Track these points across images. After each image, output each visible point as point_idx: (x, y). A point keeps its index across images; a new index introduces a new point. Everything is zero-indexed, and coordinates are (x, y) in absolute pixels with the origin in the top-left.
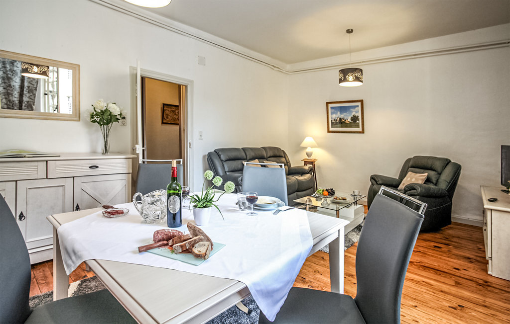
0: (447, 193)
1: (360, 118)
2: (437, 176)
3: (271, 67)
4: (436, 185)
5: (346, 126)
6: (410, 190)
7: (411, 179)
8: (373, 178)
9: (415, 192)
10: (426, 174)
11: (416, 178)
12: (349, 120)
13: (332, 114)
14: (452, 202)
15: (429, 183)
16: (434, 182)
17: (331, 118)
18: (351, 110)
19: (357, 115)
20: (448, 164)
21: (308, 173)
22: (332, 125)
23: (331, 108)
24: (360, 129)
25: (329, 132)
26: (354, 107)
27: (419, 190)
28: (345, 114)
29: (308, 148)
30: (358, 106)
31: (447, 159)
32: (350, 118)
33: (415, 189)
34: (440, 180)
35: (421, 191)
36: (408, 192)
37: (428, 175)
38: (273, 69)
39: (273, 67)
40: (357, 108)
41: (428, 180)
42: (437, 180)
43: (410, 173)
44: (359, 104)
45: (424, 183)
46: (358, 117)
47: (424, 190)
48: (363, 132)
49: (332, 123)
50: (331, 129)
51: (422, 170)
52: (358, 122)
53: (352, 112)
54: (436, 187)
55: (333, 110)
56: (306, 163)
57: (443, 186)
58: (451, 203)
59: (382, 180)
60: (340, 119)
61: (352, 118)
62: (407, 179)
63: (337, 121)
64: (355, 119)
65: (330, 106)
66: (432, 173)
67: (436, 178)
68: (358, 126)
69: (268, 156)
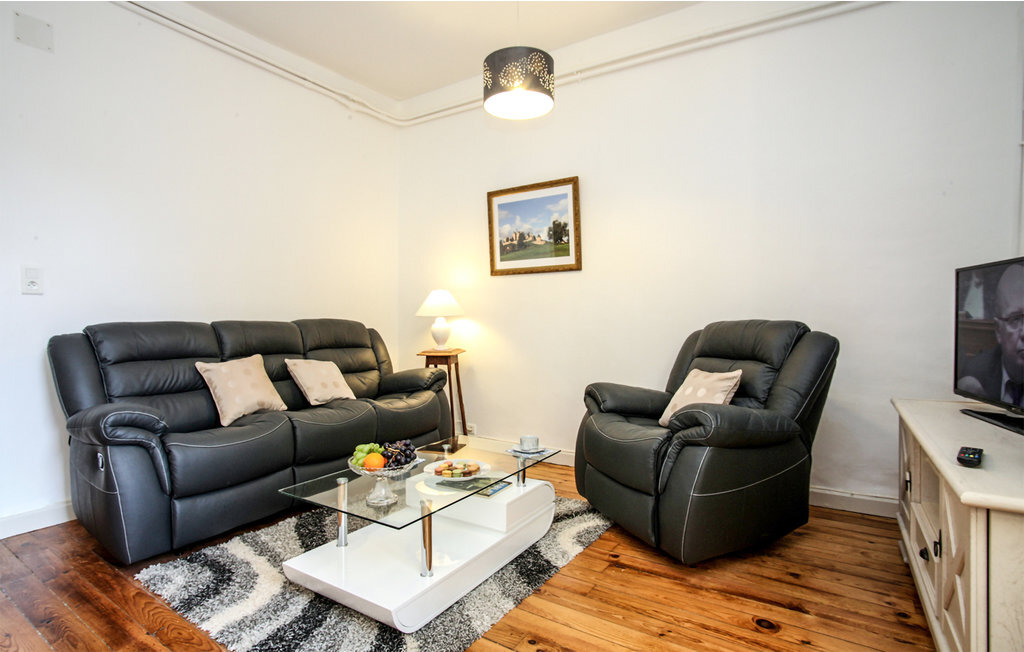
0: (797, 426)
1: (571, 228)
2: (771, 376)
3: (339, 98)
4: (766, 404)
5: (537, 255)
6: (688, 427)
7: (695, 391)
8: (593, 395)
9: (700, 436)
10: (738, 373)
11: (709, 389)
12: (544, 236)
13: (502, 223)
14: (812, 454)
15: (747, 400)
16: (761, 396)
17: (500, 236)
18: (550, 207)
19: (562, 221)
20: (799, 338)
21: (428, 388)
22: (502, 254)
23: (501, 207)
24: (570, 260)
25: (494, 272)
26: (555, 199)
27: (712, 424)
28: (534, 220)
29: (437, 320)
30: (565, 196)
31: (798, 325)
32: (546, 230)
33: (699, 424)
34: (779, 390)
35: (717, 428)
36: (680, 434)
37: (742, 377)
38: (347, 107)
39: (344, 101)
40: (563, 202)
41: (743, 392)
42: (770, 389)
43: (694, 372)
44: (568, 189)
45: (732, 403)
46: (566, 225)
47: (726, 425)
48: (578, 267)
49: (503, 249)
50: (500, 265)
51: (728, 363)
52: (565, 239)
53: (550, 213)
54: (766, 412)
55: (505, 213)
56: (431, 360)
57: (786, 405)
58: (810, 456)
59: (614, 396)
60: (522, 236)
61: (550, 229)
62: (684, 391)
63: (515, 242)
64: (558, 232)
65: (497, 201)
66: (757, 369)
67: (767, 382)
68: (566, 252)
69: (310, 343)
